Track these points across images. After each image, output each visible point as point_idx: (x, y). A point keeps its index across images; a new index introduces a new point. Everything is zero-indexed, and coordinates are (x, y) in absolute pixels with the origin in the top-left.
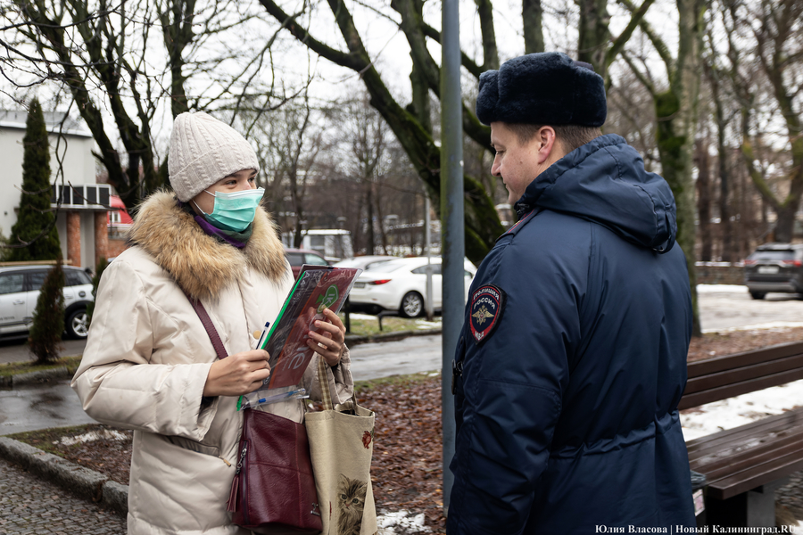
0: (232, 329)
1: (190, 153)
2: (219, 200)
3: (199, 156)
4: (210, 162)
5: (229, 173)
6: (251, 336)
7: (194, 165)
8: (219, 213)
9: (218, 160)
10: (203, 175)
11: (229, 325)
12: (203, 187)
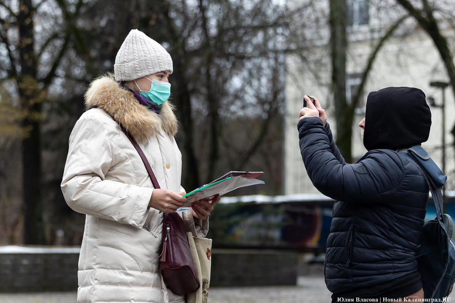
0: (156, 161)
1: (143, 53)
2: (154, 85)
3: (149, 56)
4: (155, 60)
5: (164, 70)
6: (165, 166)
7: (145, 60)
8: (152, 92)
9: (159, 61)
10: (149, 67)
11: (155, 158)
12: (147, 73)
